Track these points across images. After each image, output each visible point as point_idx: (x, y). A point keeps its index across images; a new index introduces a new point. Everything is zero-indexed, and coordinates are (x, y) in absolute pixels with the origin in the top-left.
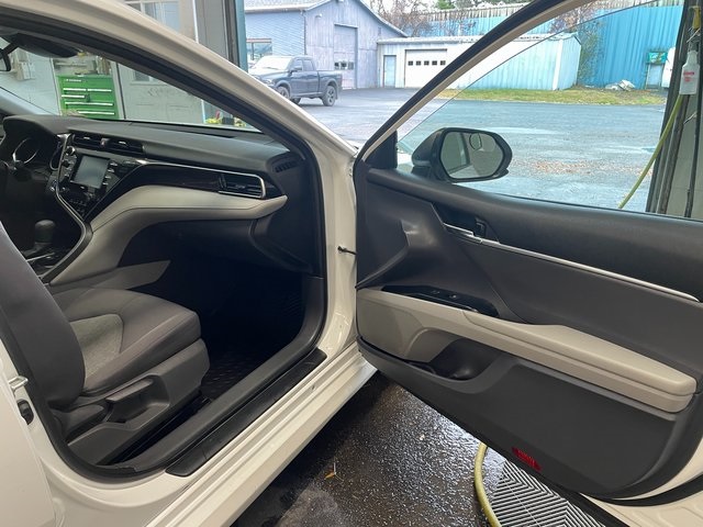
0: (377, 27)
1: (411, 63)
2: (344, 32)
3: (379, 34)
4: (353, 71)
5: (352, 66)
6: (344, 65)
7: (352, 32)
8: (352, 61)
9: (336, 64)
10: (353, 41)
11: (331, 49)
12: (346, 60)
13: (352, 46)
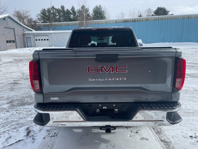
0: (22, 28)
1: (36, 40)
2: (9, 30)
3: (23, 30)
4: (14, 43)
5: (13, 42)
6: (10, 42)
7: (13, 30)
8: (14, 39)
9: (7, 42)
10: (13, 33)
11: (4, 36)
12: (11, 40)
13: (13, 34)
